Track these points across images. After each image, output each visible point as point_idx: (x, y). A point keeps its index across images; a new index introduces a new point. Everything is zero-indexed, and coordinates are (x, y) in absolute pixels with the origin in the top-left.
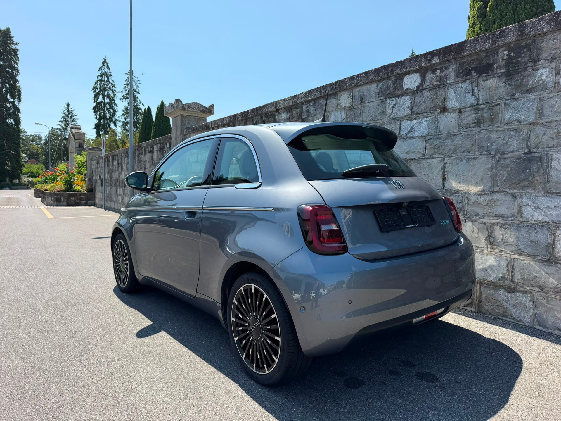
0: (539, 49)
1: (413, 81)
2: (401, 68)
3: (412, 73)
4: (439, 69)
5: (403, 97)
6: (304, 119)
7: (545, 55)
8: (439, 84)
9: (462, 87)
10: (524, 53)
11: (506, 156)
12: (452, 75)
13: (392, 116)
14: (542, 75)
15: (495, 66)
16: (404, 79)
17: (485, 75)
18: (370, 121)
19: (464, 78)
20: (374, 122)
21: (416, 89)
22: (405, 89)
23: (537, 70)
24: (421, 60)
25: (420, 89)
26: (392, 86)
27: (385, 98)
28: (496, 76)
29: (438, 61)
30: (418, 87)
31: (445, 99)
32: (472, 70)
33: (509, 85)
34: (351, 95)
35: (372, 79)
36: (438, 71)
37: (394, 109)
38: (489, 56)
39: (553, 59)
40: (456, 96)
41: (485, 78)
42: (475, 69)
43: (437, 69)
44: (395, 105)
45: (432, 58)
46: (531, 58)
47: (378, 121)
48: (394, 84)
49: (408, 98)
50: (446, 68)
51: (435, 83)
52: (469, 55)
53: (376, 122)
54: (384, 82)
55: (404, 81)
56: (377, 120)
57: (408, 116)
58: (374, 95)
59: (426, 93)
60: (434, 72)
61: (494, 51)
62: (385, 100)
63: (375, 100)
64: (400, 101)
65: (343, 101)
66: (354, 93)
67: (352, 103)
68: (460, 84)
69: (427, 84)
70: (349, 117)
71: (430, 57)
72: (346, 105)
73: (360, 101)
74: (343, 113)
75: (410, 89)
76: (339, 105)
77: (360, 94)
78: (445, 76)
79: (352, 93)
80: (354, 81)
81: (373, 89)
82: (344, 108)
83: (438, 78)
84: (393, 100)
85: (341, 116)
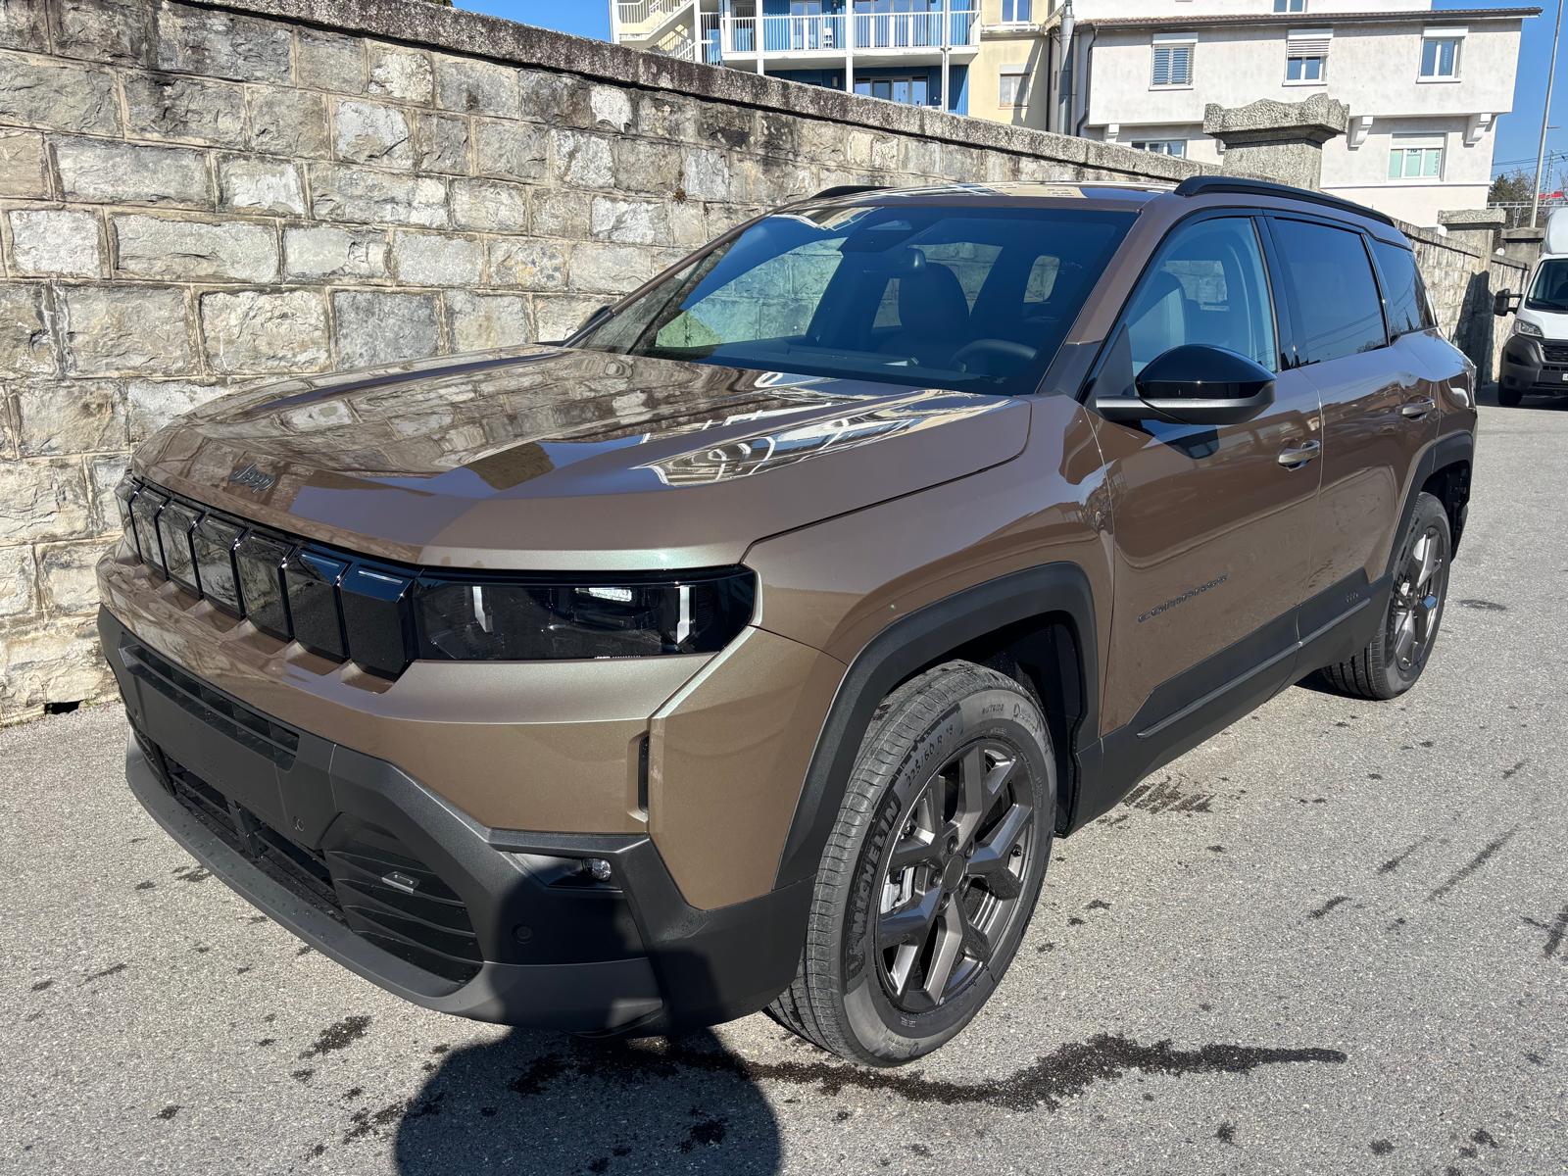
0: (799, 137)
1: (616, 109)
3: (610, 86)
4: (668, 103)
5: (593, 138)
6: (166, 73)
7: (805, 149)
8: (667, 136)
9: (707, 160)
10: (785, 134)
11: (771, 301)
12: (691, 129)
13: (567, 179)
14: (804, 179)
15: (752, 139)
16: (593, 93)
17: (738, 149)
18: (507, 175)
19: (710, 142)
20: (519, 179)
21: (623, 130)
22: (597, 120)
23: (798, 169)
24: (638, 66)
25: (629, 134)
26: (565, 98)
27: (547, 123)
28: (755, 158)
29: (670, 86)
30: (627, 125)
31: (681, 174)
32: (719, 131)
34: (428, 67)
35: (510, 54)
36: (667, 108)
37: (574, 162)
38: (743, 117)
39: (812, 160)
40: (698, 173)
41: (740, 156)
42: (722, 131)
43: (664, 103)
44: (575, 151)
45: (659, 73)
46: (792, 147)
47: (530, 181)
48: (571, 95)
49: (604, 143)
50: (680, 108)
51: (660, 132)
53: (523, 180)
54: (542, 75)
55: (594, 99)
56: (528, 177)
57: (607, 190)
58: (514, 103)
59: (643, 147)
60: (658, 104)
61: (749, 111)
62: (546, 127)
63: (516, 117)
64: (587, 144)
65: (395, 75)
66: (437, 65)
67: (433, 96)
68: (704, 152)
69: (644, 126)
70: (430, 139)
71: (654, 70)
72: (408, 95)
73: (468, 102)
74: (399, 117)
75: (609, 123)
76: (377, 83)
77: (464, 79)
78: (677, 125)
79: (431, 63)
80: (443, 27)
81: (507, 82)
82: (400, 104)
83: (666, 123)
84: (567, 136)
85: (392, 126)
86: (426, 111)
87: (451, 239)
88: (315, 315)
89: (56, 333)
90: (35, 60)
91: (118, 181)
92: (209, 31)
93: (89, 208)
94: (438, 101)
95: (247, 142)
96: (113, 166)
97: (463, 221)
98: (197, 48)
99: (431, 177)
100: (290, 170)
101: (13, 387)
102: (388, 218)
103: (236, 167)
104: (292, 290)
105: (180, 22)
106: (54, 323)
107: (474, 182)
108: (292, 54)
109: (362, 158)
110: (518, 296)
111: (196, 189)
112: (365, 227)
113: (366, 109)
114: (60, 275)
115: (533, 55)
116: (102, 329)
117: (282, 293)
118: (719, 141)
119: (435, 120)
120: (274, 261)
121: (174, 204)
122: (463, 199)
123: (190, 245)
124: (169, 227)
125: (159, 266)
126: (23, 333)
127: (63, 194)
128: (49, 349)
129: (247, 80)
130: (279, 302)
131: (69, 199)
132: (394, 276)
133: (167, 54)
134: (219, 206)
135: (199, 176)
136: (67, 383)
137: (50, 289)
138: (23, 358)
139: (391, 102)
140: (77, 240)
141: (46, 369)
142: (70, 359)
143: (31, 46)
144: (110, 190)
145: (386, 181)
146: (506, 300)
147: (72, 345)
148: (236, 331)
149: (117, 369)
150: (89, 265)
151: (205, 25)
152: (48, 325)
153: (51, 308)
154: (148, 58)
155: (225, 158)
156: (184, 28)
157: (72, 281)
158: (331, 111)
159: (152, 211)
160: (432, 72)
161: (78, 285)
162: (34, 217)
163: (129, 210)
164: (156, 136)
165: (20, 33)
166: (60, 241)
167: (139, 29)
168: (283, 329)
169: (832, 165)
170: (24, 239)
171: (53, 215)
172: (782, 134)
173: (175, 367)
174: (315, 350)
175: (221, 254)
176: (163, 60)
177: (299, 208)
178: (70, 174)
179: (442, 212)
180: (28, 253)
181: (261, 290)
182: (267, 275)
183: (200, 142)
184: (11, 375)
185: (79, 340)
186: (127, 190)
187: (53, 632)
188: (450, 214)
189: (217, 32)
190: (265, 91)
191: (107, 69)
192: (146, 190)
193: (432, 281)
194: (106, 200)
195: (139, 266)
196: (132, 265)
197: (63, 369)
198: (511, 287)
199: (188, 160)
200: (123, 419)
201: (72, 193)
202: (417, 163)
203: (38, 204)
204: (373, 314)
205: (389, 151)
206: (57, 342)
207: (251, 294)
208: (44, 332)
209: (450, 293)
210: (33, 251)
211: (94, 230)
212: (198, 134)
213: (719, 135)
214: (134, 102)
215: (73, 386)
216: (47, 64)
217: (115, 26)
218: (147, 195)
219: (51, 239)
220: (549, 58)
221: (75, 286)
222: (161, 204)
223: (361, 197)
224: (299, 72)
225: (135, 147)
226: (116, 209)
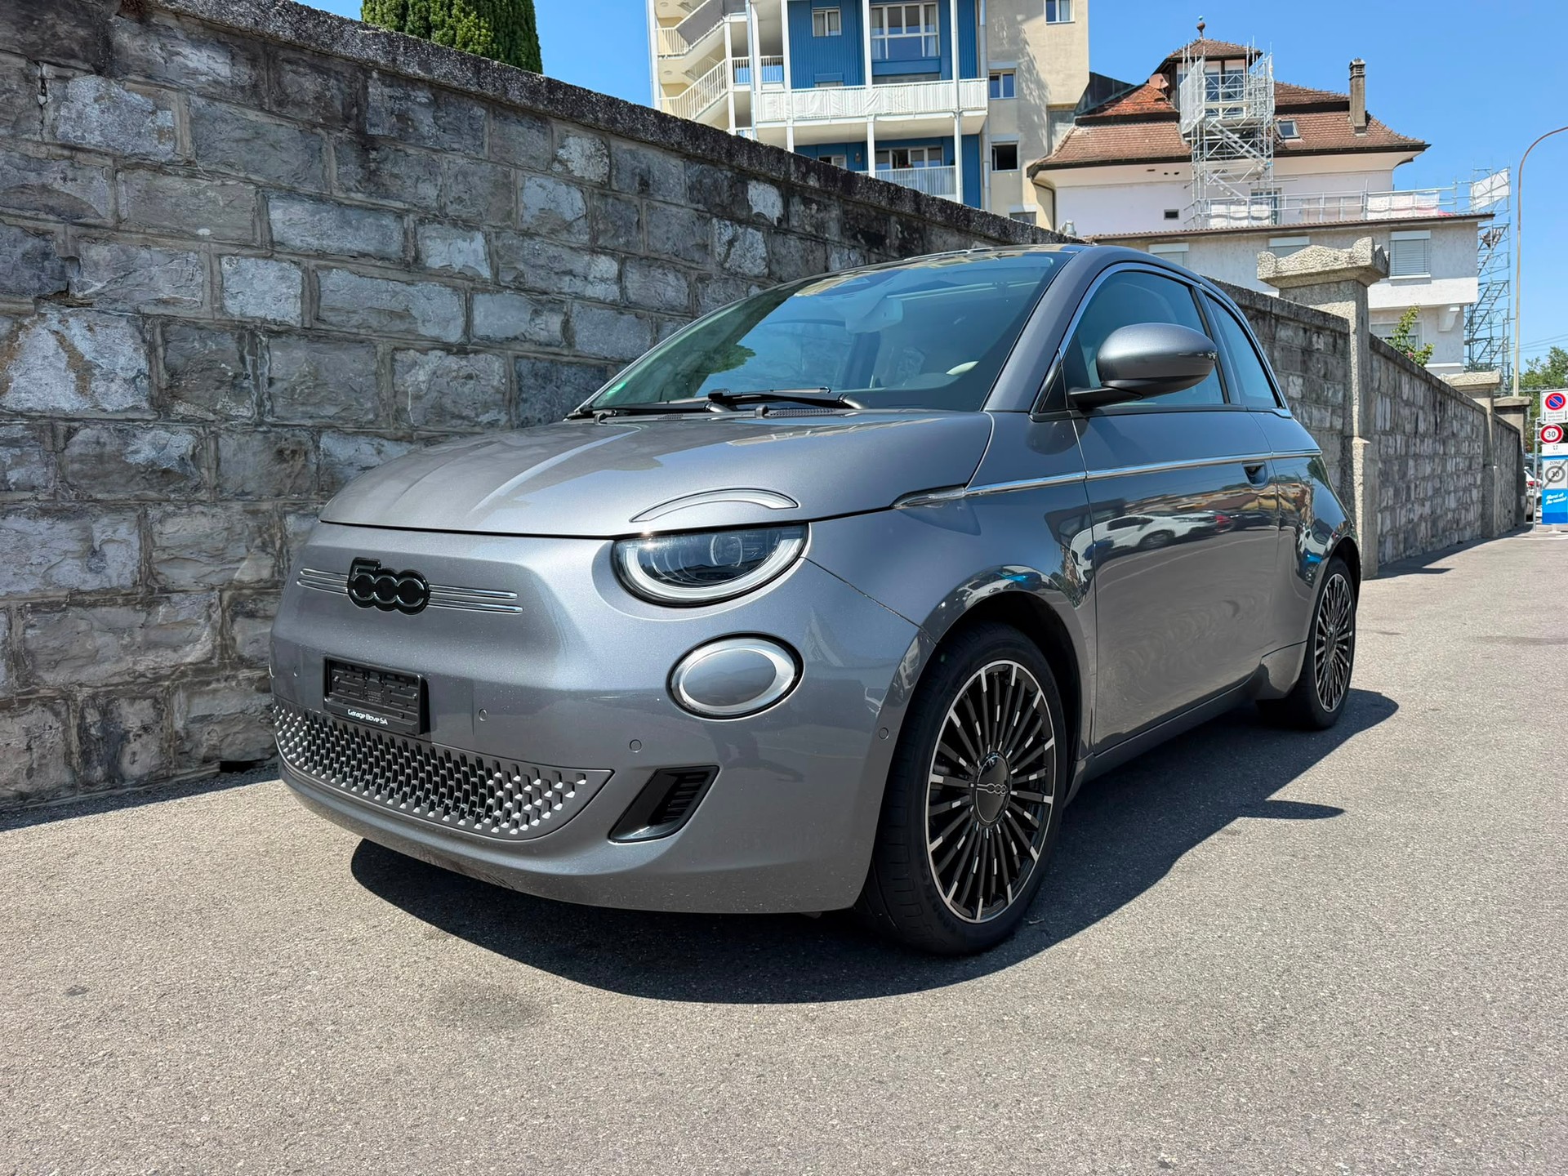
0: (929, 243)
1: (770, 204)
2: (750, 158)
3: (765, 182)
4: (815, 202)
5: (750, 231)
6: (373, 138)
8: (814, 233)
9: (849, 257)
10: (917, 239)
12: (835, 228)
13: (727, 265)
15: (888, 242)
16: (750, 188)
17: (876, 250)
18: (674, 258)
19: (853, 242)
20: (684, 263)
21: (776, 224)
22: (753, 212)
24: (789, 166)
25: (779, 229)
26: (725, 188)
27: (709, 211)
29: (817, 185)
30: (780, 220)
31: (826, 269)
32: (859, 232)
34: (606, 152)
35: (679, 144)
36: (814, 207)
37: (733, 250)
38: (880, 221)
41: (877, 256)
42: (861, 231)
43: (812, 201)
44: (734, 240)
45: (808, 172)
47: (694, 265)
48: (731, 187)
49: (759, 235)
50: (825, 207)
51: (808, 228)
52: (856, 203)
53: (688, 264)
54: (706, 166)
55: (750, 193)
56: (693, 261)
57: (762, 279)
58: (680, 190)
59: (793, 241)
60: (806, 202)
61: (884, 216)
62: (708, 215)
63: (682, 203)
64: (744, 234)
65: (576, 156)
66: (613, 150)
67: (609, 178)
68: (846, 251)
69: (794, 222)
70: (605, 218)
71: (804, 169)
72: (586, 175)
73: (640, 185)
74: (578, 195)
75: (764, 216)
76: (560, 162)
77: (636, 163)
78: (823, 223)
79: (608, 147)
80: (620, 115)
81: (674, 171)
82: (580, 183)
83: (814, 221)
84: (726, 226)
85: (572, 203)
86: (602, 191)
87: (621, 313)
88: (498, 377)
89: (256, 378)
90: (253, 115)
91: (322, 235)
92: (414, 102)
93: (295, 259)
94: (614, 182)
95: (441, 208)
96: (319, 220)
97: (633, 298)
98: (403, 117)
99: (605, 254)
100: (479, 238)
101: (213, 429)
102: (566, 290)
103: (430, 230)
104: (476, 352)
105: (387, 91)
106: (255, 366)
107: (644, 262)
108: (486, 130)
109: (544, 231)
111: (394, 248)
112: (545, 297)
113: (550, 185)
114: (264, 320)
115: (699, 147)
116: (300, 376)
117: (467, 353)
118: (859, 241)
119: (610, 200)
120: (461, 321)
121: (373, 261)
122: (634, 279)
123: (386, 301)
124: (367, 282)
125: (356, 319)
126: (225, 374)
127: (273, 243)
128: (249, 392)
129: (445, 150)
130: (464, 363)
131: (278, 248)
132: (570, 345)
133: (375, 120)
134: (412, 265)
135: (398, 237)
136: (264, 428)
137: (253, 334)
138: (224, 402)
139: (572, 181)
140: (281, 289)
141: (246, 413)
142: (268, 405)
143: (251, 102)
144: (315, 243)
145: (566, 254)
147: (272, 390)
148: (423, 387)
149: (311, 417)
150: (290, 311)
151: (409, 96)
152: (250, 370)
153: (250, 353)
154: (358, 123)
155: (422, 222)
156: (391, 97)
157: (275, 328)
158: (520, 184)
159: (353, 267)
160: (609, 156)
161: (279, 332)
162: (245, 263)
163: (332, 264)
164: (359, 196)
165: (242, 88)
166: (266, 288)
167: (350, 94)
168: (466, 389)
170: (233, 285)
171: (261, 262)
172: (914, 239)
173: (365, 419)
174: (496, 412)
175: (414, 313)
176: (372, 125)
177: (486, 273)
178: (279, 225)
179: (615, 288)
180: (235, 297)
181: (448, 349)
182: (454, 335)
183: (399, 205)
184: (211, 417)
185: (279, 385)
186: (331, 244)
187: (234, 684)
188: (623, 290)
189: (420, 104)
190: (461, 161)
191: (319, 130)
192: (349, 245)
193: (605, 353)
194: (311, 253)
195: (339, 318)
196: (332, 317)
197: (261, 414)
199: (388, 221)
200: (314, 468)
201: (282, 244)
202: (594, 239)
203: (247, 251)
204: (551, 381)
205: (568, 226)
206: (257, 386)
207: (439, 353)
208: (247, 377)
210: (240, 297)
211: (299, 280)
212: (398, 198)
213: (859, 236)
214: (341, 162)
215: (270, 431)
216: (268, 120)
217: (328, 90)
218: (349, 250)
219: (256, 283)
220: (712, 150)
221: (278, 334)
222: (362, 261)
223: (542, 267)
224: (491, 147)
225: (340, 204)
226: (322, 262)
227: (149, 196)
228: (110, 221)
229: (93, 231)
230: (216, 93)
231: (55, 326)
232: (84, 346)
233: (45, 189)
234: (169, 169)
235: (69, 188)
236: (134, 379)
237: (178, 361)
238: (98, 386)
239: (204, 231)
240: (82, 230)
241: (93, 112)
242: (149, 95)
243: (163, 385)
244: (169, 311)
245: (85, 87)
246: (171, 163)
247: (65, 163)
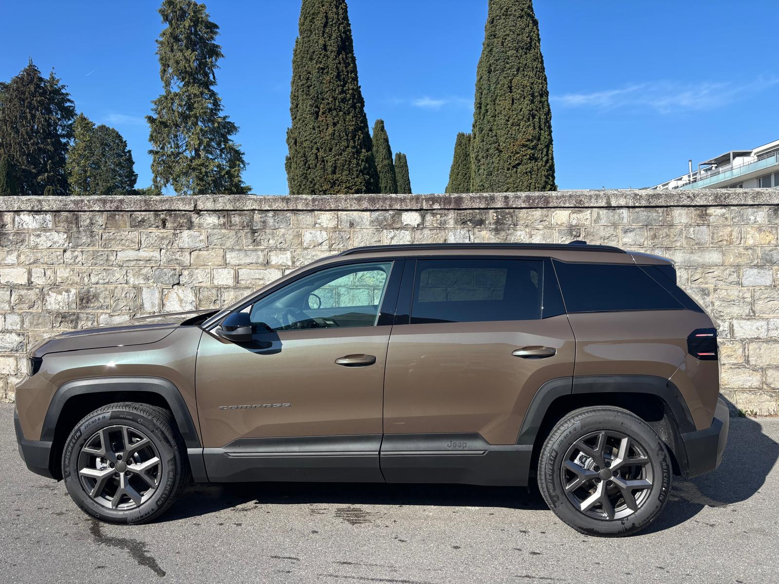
0: (517, 218)
1: (413, 220)
2: (401, 205)
3: (411, 211)
4: (439, 214)
5: (402, 231)
6: (255, 230)
7: (521, 222)
8: (439, 226)
9: (460, 233)
10: (507, 217)
12: (452, 222)
14: (520, 236)
15: (487, 222)
16: (403, 215)
17: (479, 227)
19: (462, 226)
21: (416, 226)
22: (404, 224)
23: (516, 230)
24: (422, 203)
25: (419, 228)
26: (390, 219)
27: (382, 228)
28: (488, 229)
29: (439, 207)
30: (418, 225)
31: (446, 240)
32: (468, 221)
33: (498, 238)
34: (336, 217)
35: (366, 207)
36: (439, 216)
37: (393, 240)
38: (481, 214)
39: (527, 226)
40: (455, 239)
41: (479, 229)
42: (470, 221)
43: (437, 214)
44: (394, 237)
45: (434, 203)
46: (513, 222)
48: (393, 217)
49: (407, 232)
50: (445, 215)
51: (435, 225)
52: (466, 209)
54: (380, 212)
55: (403, 217)
58: (368, 223)
59: (427, 232)
60: (434, 215)
61: (486, 211)
62: (381, 230)
63: (369, 228)
64: (399, 234)
65: (324, 220)
66: (339, 215)
67: (338, 225)
68: (459, 230)
69: (427, 224)
70: (335, 239)
71: (431, 203)
72: (329, 226)
73: (350, 225)
74: (325, 233)
75: (410, 225)
76: (318, 224)
77: (349, 218)
78: (444, 221)
79: (337, 215)
80: (341, 203)
81: (365, 217)
82: (326, 229)
83: (439, 221)
84: (390, 232)
85: (322, 236)
86: (335, 230)
90: (223, 231)
91: (240, 260)
92: (268, 217)
93: (232, 267)
95: (276, 246)
96: (240, 256)
98: (264, 222)
99: (335, 251)
100: (288, 253)
103: (272, 254)
105: (260, 216)
106: (220, 298)
108: (291, 219)
109: (311, 247)
110: (367, 289)
111: (261, 260)
113: (314, 232)
114: (223, 285)
115: (375, 206)
118: (467, 225)
119: (338, 233)
123: (257, 276)
124: (252, 271)
125: (248, 282)
127: (226, 264)
128: (218, 304)
129: (278, 229)
133: (256, 225)
134: (267, 264)
135: (262, 257)
137: (220, 289)
138: (212, 307)
139: (322, 229)
140: (228, 276)
143: (223, 228)
144: (238, 262)
145: (319, 253)
146: (361, 290)
150: (231, 282)
151: (267, 215)
153: (220, 293)
154: (251, 227)
155: (270, 251)
157: (226, 287)
158: (303, 234)
159: (248, 267)
160: (338, 218)
161: (228, 288)
162: (219, 270)
163: (242, 267)
164: (252, 247)
165: (221, 225)
166: (224, 276)
167: (249, 219)
169: (541, 227)
170: (216, 276)
171: (223, 269)
172: (506, 218)
175: (265, 278)
177: (289, 263)
178: (229, 259)
180: (216, 280)
183: (263, 247)
185: (226, 302)
186: (242, 262)
189: (270, 217)
190: (283, 231)
191: (241, 231)
192: (247, 261)
194: (237, 265)
196: (243, 282)
198: (363, 286)
199: (260, 253)
201: (229, 264)
202: (330, 246)
203: (220, 267)
205: (321, 244)
206: (220, 303)
208: (218, 300)
209: (340, 288)
210: (218, 279)
211: (233, 273)
212: (263, 245)
213: (468, 223)
214: (247, 239)
216: (226, 231)
217: (243, 219)
218: (247, 263)
219: (222, 276)
220: (383, 207)
221: (227, 288)
222: (251, 265)
223: (310, 259)
224: (293, 224)
225: (246, 250)
226: (239, 267)
227: (198, 257)
228: (189, 265)
229: (185, 268)
230: (214, 227)
231: (176, 291)
232: (182, 296)
233: (176, 259)
234: (202, 249)
235: (181, 258)
236: (191, 303)
237: (201, 297)
238: (184, 305)
239: (210, 264)
240: (183, 268)
241: (186, 239)
242: (198, 231)
243: (197, 304)
244: (200, 285)
245: (186, 233)
246: (203, 248)
247: (180, 252)
